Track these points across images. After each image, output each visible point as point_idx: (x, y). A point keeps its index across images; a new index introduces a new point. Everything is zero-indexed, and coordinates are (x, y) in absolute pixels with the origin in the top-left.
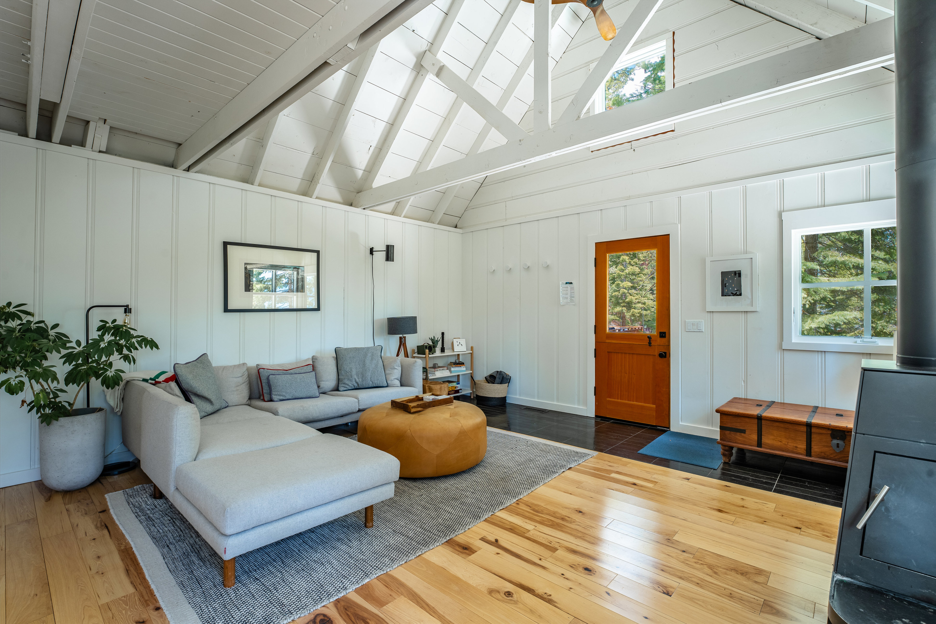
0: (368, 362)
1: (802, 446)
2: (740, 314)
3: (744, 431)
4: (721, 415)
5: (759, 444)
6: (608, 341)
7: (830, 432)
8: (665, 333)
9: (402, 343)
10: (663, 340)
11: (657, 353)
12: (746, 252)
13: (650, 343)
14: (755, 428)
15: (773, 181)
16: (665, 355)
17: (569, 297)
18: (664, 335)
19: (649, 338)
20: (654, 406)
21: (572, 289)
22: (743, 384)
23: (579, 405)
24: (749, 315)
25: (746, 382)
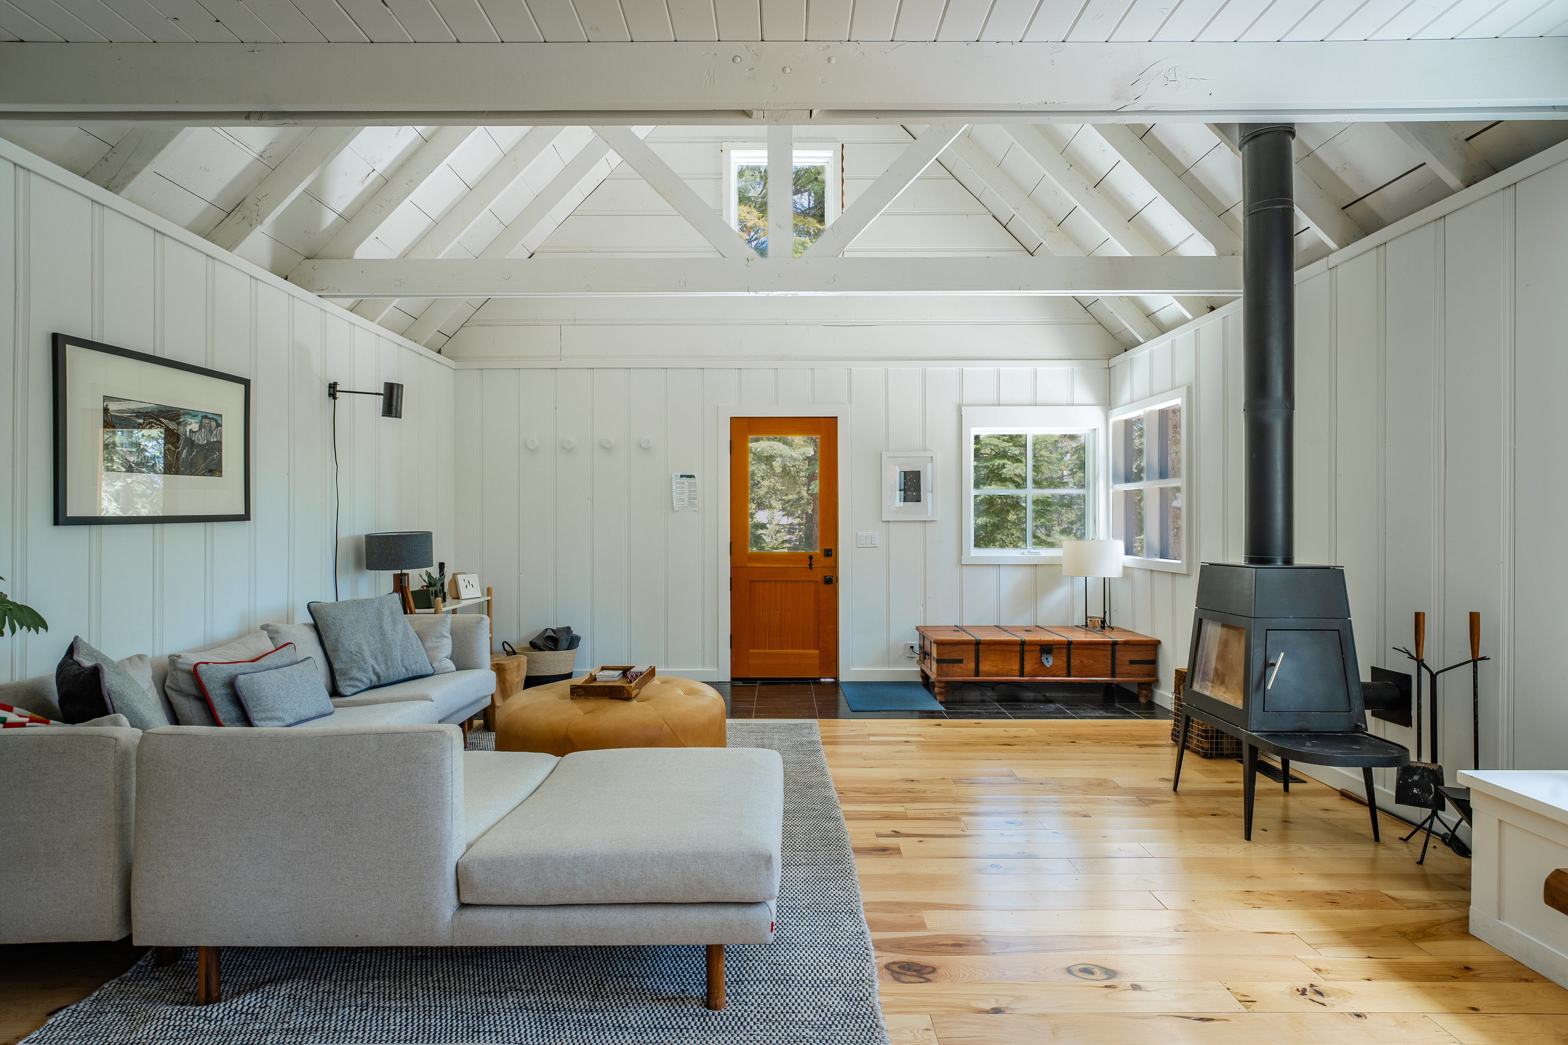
0: (388, 627)
1: (1016, 667)
2: (918, 524)
3: (960, 661)
4: (937, 646)
5: (977, 673)
6: (749, 565)
7: (1039, 648)
8: (830, 550)
9: (400, 584)
10: (829, 559)
11: (820, 578)
12: (925, 450)
13: (811, 565)
14: (973, 654)
15: (952, 368)
16: (831, 581)
17: (686, 499)
18: (830, 553)
19: (811, 558)
20: (817, 651)
21: (695, 485)
22: (922, 609)
23: (703, 666)
24: (928, 525)
25: (925, 606)
